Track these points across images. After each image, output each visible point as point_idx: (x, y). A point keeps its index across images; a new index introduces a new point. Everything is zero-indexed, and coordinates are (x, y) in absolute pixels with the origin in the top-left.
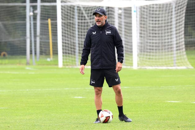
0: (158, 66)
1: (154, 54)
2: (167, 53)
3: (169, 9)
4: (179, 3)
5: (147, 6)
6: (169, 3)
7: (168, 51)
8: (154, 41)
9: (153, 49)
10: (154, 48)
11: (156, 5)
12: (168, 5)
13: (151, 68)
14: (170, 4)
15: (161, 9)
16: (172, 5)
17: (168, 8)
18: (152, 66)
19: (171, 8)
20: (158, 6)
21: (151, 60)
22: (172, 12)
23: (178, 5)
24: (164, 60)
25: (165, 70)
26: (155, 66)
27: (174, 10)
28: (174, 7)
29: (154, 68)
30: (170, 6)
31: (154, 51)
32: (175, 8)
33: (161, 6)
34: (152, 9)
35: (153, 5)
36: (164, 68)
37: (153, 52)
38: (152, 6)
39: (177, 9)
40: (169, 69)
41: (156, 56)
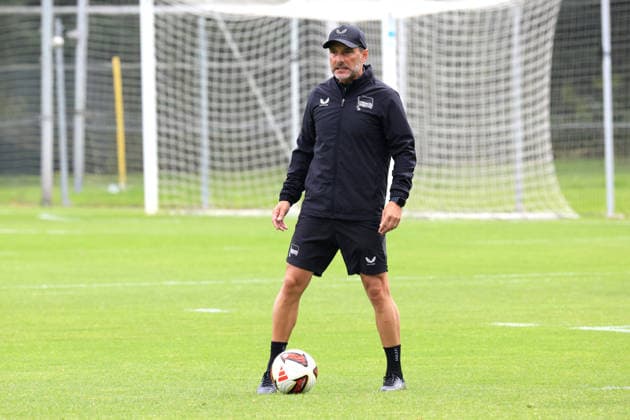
0: (464, 212)
1: (453, 172)
2: (493, 169)
3: (502, 28)
4: (534, 8)
5: (430, 16)
6: (501, 8)
7: (498, 164)
8: (454, 131)
9: (449, 157)
10: (453, 152)
11: (461, 13)
12: (499, 15)
13: (441, 216)
14: (505, 11)
15: (476, 28)
16: (509, 14)
17: (497, 25)
18: (444, 210)
19: (507, 23)
20: (466, 18)
21: (442, 191)
22: (510, 36)
23: (529, 14)
24: (483, 192)
25: (488, 222)
26: (456, 212)
27: (516, 29)
28: (517, 20)
29: (452, 216)
30: (504, 19)
31: (453, 162)
32: (522, 22)
33: (477, 18)
34: (446, 27)
35: (450, 13)
36: (485, 216)
37: (449, 166)
38: (446, 18)
39: (527, 26)
40: (500, 220)
41: (458, 177)
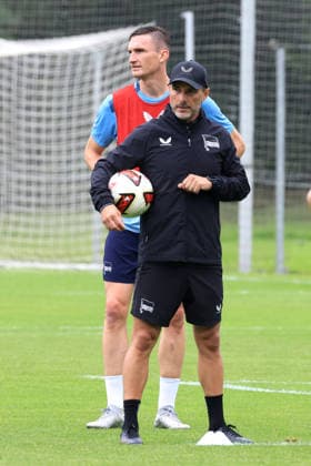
0: (42, 261)
1: (32, 220)
2: (73, 218)
3: (84, 73)
4: (118, 53)
5: (10, 58)
6: (83, 52)
7: (78, 213)
8: (34, 178)
9: (29, 205)
10: (33, 200)
11: (42, 56)
12: (81, 60)
13: (18, 265)
14: (88, 55)
16: (91, 58)
17: (79, 70)
18: (20, 259)
19: (89, 68)
20: (47, 61)
21: (19, 240)
22: (92, 82)
23: (111, 60)
24: (61, 241)
25: (66, 274)
26: (32, 261)
27: (98, 75)
28: (99, 65)
29: (28, 265)
30: (87, 63)
31: (33, 209)
32: (104, 68)
33: (58, 62)
34: (26, 70)
35: (31, 56)
36: (62, 266)
37: (28, 214)
38: (26, 60)
39: (108, 72)
40: (79, 271)
41: (37, 226)
